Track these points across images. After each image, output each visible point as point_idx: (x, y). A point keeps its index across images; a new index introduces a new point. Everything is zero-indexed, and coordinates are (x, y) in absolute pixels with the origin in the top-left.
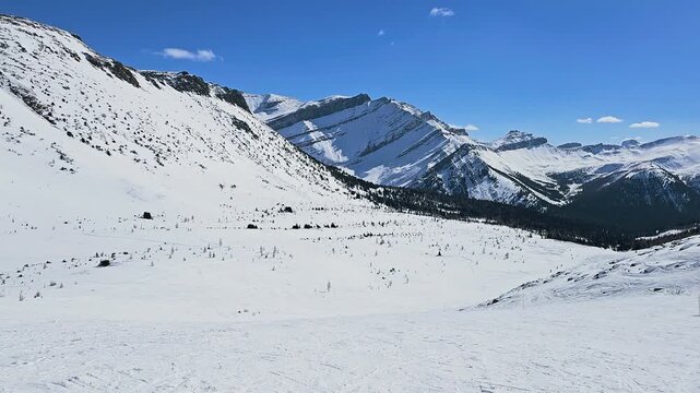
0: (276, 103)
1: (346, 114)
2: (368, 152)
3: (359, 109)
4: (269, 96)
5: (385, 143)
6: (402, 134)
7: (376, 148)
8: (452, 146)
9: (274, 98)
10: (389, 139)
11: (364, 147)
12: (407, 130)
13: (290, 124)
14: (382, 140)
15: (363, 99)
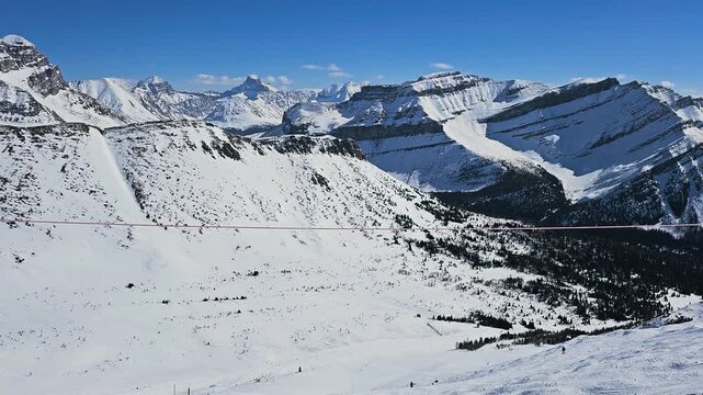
0: (518, 90)
1: (588, 100)
2: (599, 144)
3: (604, 95)
4: (513, 82)
5: (622, 135)
6: (644, 125)
7: (610, 140)
8: (684, 145)
9: (518, 83)
10: (628, 129)
11: (597, 138)
12: (650, 120)
13: (525, 113)
14: (620, 130)
15: (611, 83)
